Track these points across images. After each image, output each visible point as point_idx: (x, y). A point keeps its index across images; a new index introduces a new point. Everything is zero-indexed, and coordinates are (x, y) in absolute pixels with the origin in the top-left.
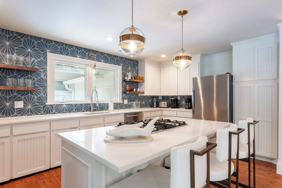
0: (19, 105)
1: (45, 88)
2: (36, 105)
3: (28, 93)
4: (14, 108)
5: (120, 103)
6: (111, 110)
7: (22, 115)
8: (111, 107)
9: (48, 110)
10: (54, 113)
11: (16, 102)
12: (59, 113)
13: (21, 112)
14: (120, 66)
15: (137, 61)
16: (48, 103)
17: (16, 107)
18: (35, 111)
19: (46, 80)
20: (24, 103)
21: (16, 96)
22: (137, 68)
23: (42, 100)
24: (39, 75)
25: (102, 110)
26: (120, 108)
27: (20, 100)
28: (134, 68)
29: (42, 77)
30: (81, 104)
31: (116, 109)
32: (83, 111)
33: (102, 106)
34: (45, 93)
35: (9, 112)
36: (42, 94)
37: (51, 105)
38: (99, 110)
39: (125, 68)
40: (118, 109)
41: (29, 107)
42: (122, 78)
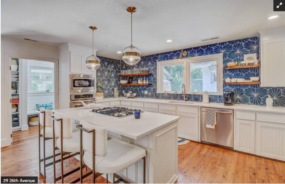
0: (146, 92)
1: (156, 83)
2: (152, 93)
3: (149, 87)
4: (144, 94)
5: (221, 96)
6: (205, 103)
7: (147, 98)
8: (206, 99)
9: (157, 96)
10: (160, 99)
12: (163, 99)
13: (147, 96)
14: (220, 54)
15: (255, 38)
16: (158, 92)
18: (152, 97)
20: (148, 92)
21: (145, 88)
22: (255, 47)
23: (155, 90)
24: (153, 76)
25: (196, 100)
26: (220, 101)
27: (146, 90)
28: (249, 49)
29: (155, 77)
30: (177, 94)
31: (214, 102)
32: (179, 100)
33: (196, 97)
34: (156, 86)
35: (143, 96)
36: (155, 87)
37: (159, 94)
38: (192, 101)
39: (229, 54)
40: (218, 102)
41: (150, 94)
42: (222, 68)
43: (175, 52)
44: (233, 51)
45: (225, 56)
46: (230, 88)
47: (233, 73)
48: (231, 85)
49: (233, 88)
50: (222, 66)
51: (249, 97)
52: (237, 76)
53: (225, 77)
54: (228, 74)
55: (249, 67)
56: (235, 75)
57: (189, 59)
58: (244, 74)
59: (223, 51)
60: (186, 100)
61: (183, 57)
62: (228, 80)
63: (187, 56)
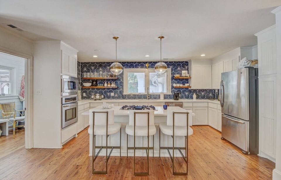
0: (112, 94)
1: (122, 86)
2: (119, 95)
3: (115, 89)
4: (110, 96)
5: (170, 95)
7: (113, 99)
8: (162, 97)
9: (124, 97)
10: (127, 99)
11: (111, 93)
12: (129, 99)
13: (113, 98)
14: (169, 68)
15: (187, 62)
16: (124, 94)
17: (111, 95)
18: (118, 98)
19: (123, 82)
20: (114, 93)
21: (111, 90)
22: (187, 67)
23: (121, 92)
24: (120, 80)
25: (155, 99)
26: (170, 98)
27: (113, 92)
28: (184, 68)
29: (121, 81)
30: (141, 95)
31: (166, 99)
32: (142, 99)
33: (155, 96)
34: (123, 89)
35: (109, 97)
36: (121, 89)
37: (125, 95)
38: (152, 99)
39: (174, 69)
40: (168, 99)
41: (116, 95)
42: (171, 77)
43: (139, 63)
44: (176, 68)
45: (172, 70)
46: (175, 90)
47: (176, 81)
48: (176, 88)
49: (176, 90)
50: (170, 76)
51: (184, 95)
52: (178, 83)
53: (172, 83)
54: (174, 81)
55: (185, 78)
56: (177, 82)
57: (150, 69)
58: (181, 82)
59: (171, 67)
60: (148, 99)
61: (146, 67)
62: (175, 85)
63: (149, 67)
